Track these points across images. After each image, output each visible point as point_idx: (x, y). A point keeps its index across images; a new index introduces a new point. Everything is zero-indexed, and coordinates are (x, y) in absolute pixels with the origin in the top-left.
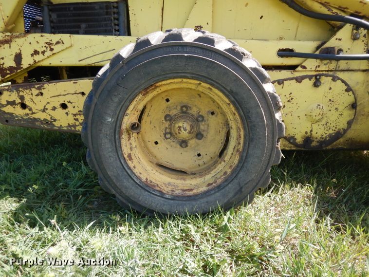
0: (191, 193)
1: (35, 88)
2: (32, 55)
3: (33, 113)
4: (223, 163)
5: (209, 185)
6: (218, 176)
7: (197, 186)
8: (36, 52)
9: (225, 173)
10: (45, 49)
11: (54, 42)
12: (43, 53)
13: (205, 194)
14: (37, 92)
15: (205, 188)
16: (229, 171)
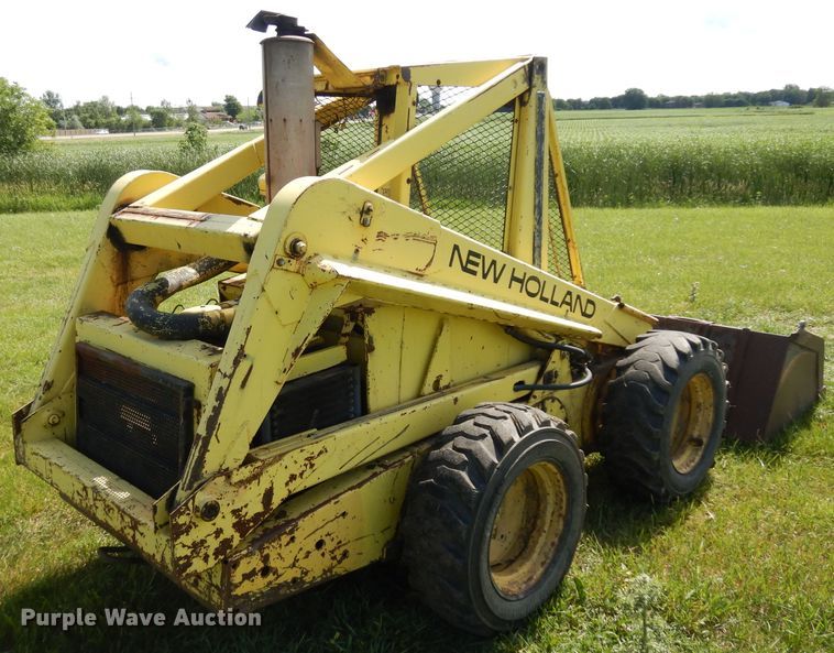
0: (533, 582)
1: (285, 533)
2: (287, 484)
3: (279, 576)
4: (544, 534)
5: (543, 564)
6: (546, 549)
7: (532, 571)
8: (293, 477)
9: (553, 544)
10: (304, 468)
11: (316, 454)
12: (301, 475)
13: (545, 574)
14: (288, 538)
15: (541, 570)
16: (556, 540)
